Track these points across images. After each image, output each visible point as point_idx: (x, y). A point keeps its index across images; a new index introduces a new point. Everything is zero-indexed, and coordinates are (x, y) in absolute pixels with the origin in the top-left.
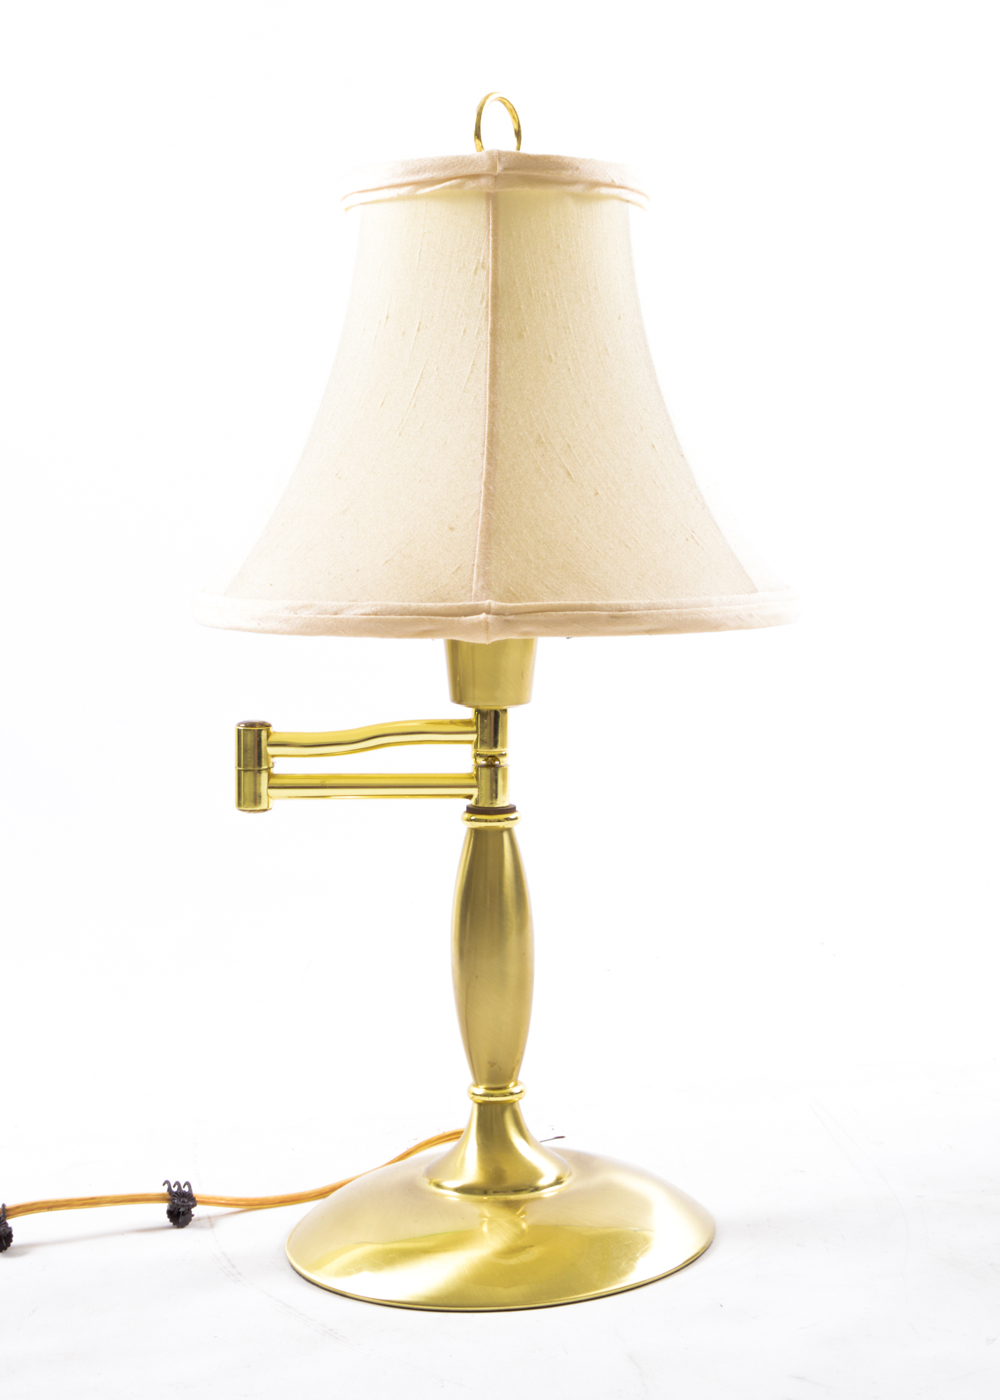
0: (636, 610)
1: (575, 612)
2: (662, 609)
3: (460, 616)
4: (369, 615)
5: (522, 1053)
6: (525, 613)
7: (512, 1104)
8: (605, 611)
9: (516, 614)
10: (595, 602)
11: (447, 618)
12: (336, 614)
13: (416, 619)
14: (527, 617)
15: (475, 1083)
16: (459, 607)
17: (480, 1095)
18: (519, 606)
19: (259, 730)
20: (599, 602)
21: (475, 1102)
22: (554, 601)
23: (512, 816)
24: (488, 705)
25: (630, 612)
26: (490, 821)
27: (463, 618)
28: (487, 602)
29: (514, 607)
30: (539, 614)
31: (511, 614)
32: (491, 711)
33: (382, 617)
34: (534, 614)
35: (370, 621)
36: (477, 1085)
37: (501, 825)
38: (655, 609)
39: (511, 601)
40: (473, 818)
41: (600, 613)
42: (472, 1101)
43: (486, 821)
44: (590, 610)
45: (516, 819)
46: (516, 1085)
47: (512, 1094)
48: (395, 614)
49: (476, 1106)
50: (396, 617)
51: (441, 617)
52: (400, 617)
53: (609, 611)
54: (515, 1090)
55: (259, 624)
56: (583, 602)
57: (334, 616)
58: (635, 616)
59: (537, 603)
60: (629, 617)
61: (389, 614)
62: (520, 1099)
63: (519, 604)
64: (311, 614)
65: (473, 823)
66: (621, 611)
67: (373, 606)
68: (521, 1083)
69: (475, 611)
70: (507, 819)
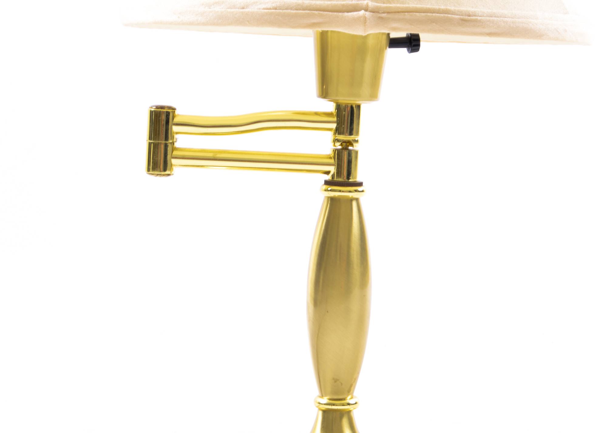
0: (481, 16)
1: (434, 14)
2: (501, 17)
3: (344, 12)
4: (270, 9)
5: (358, 373)
6: (395, 12)
7: (349, 412)
8: (457, 15)
9: (388, 13)
10: (449, 8)
11: (333, 13)
12: (243, 8)
13: (308, 14)
14: (397, 16)
15: (320, 395)
16: (343, 5)
17: (324, 404)
18: (390, 7)
19: (167, 112)
20: (452, 8)
21: (320, 409)
22: (417, 4)
23: (360, 189)
24: (347, 100)
25: (476, 17)
26: (343, 192)
27: (346, 14)
28: (365, 2)
29: (387, 7)
30: (406, 14)
31: (384, 13)
32: (346, 106)
33: (281, 11)
34: (401, 13)
35: (271, 14)
36: (322, 396)
37: (350, 195)
38: (495, 17)
39: (384, 3)
40: (329, 189)
41: (453, 16)
42: (317, 409)
43: (340, 191)
44: (445, 14)
45: (363, 191)
46: (352, 398)
47: (349, 404)
48: (291, 9)
49: (321, 413)
50: (292, 11)
51: (328, 13)
52: (295, 11)
53: (460, 15)
54: (351, 402)
55: (179, 17)
56: (440, 7)
57: (241, 10)
58: (480, 21)
59: (405, 5)
60: (476, 21)
61: (287, 9)
62: (355, 409)
63: (391, 5)
64: (222, 8)
65: (330, 192)
66: (469, 16)
67: (273, 3)
68: (356, 397)
69: (356, 9)
70: (356, 191)
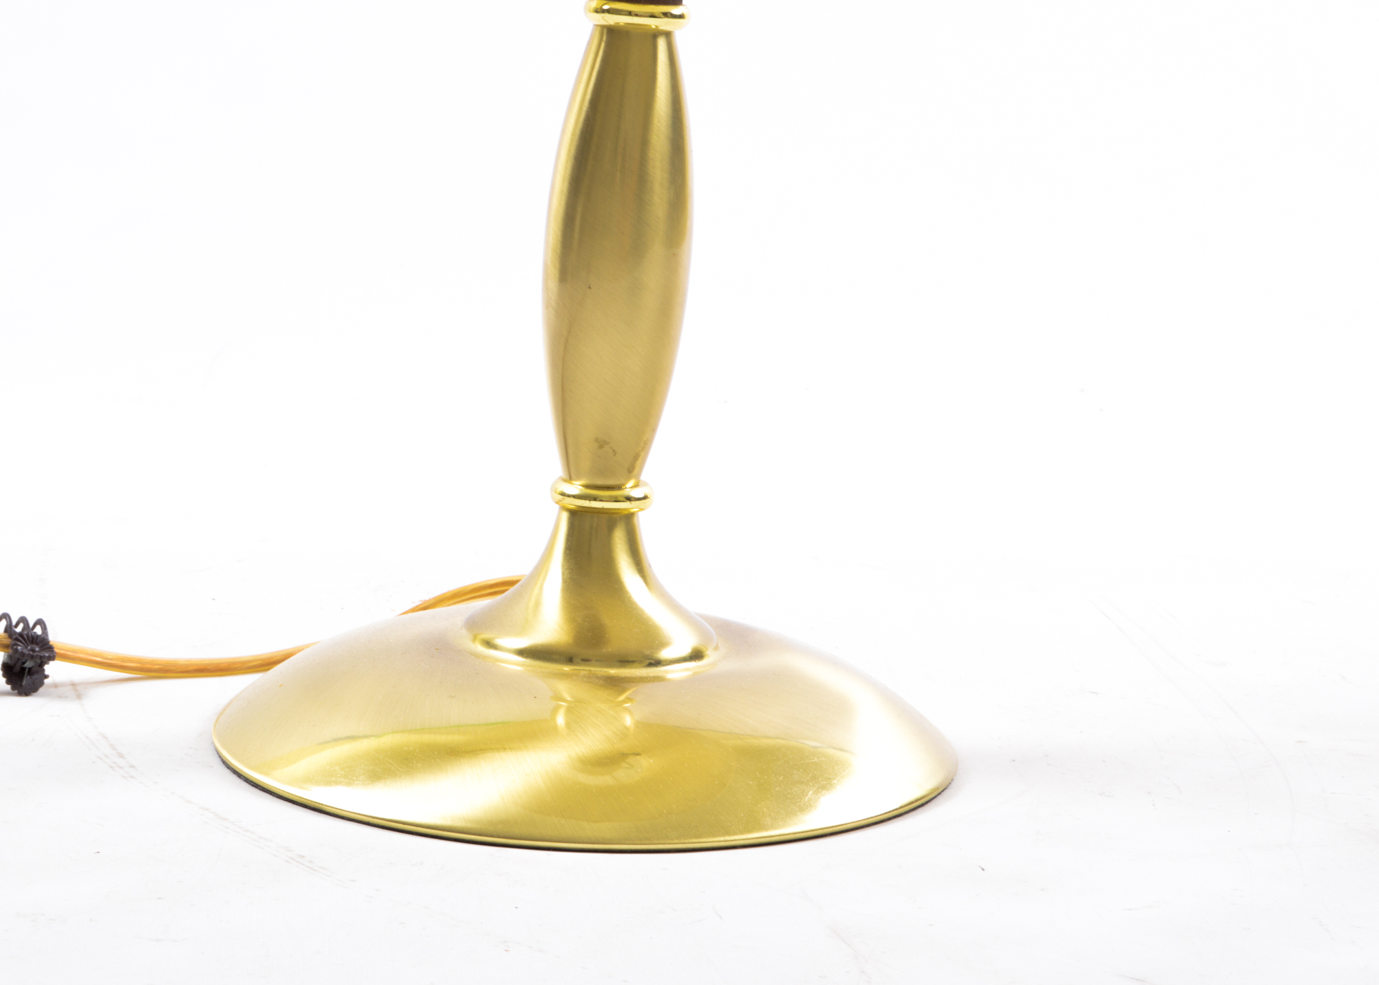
5: (654, 430)
7: (629, 518)
15: (566, 477)
17: (574, 497)
21: (564, 508)
23: (675, 10)
26: (636, 15)
36: (570, 479)
37: (652, 23)
40: (606, 7)
42: (557, 506)
43: (630, 13)
45: (681, 16)
46: (636, 486)
47: (629, 499)
49: (565, 516)
54: (636, 493)
62: (642, 509)
65: (607, 15)
68: (646, 484)
70: (666, 15)
